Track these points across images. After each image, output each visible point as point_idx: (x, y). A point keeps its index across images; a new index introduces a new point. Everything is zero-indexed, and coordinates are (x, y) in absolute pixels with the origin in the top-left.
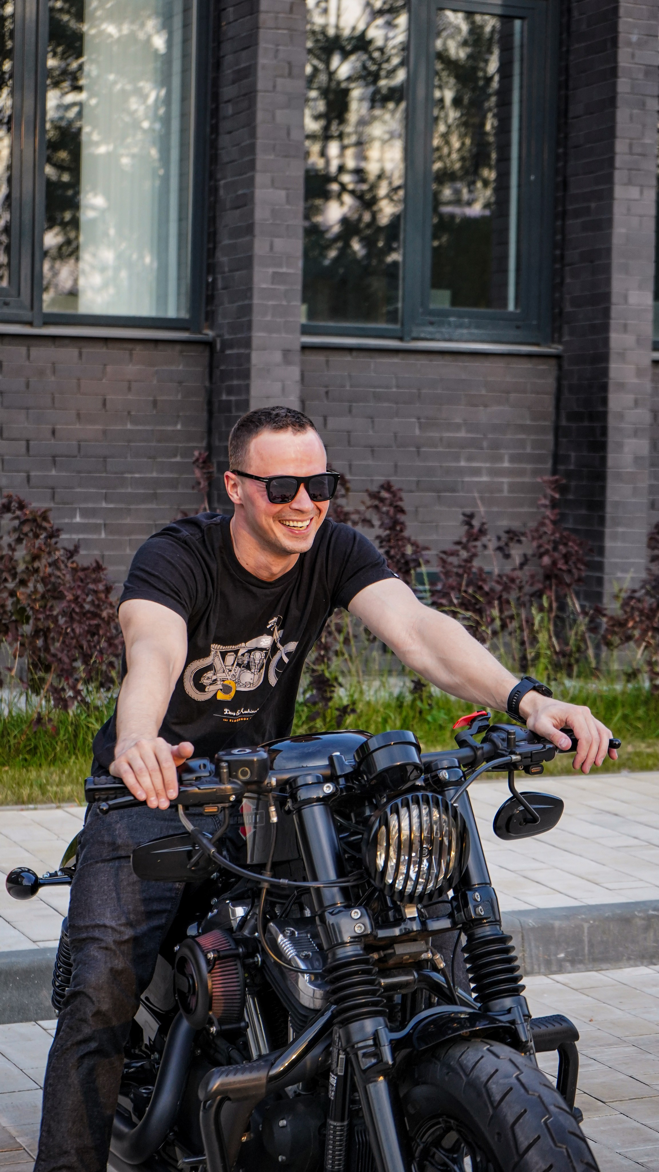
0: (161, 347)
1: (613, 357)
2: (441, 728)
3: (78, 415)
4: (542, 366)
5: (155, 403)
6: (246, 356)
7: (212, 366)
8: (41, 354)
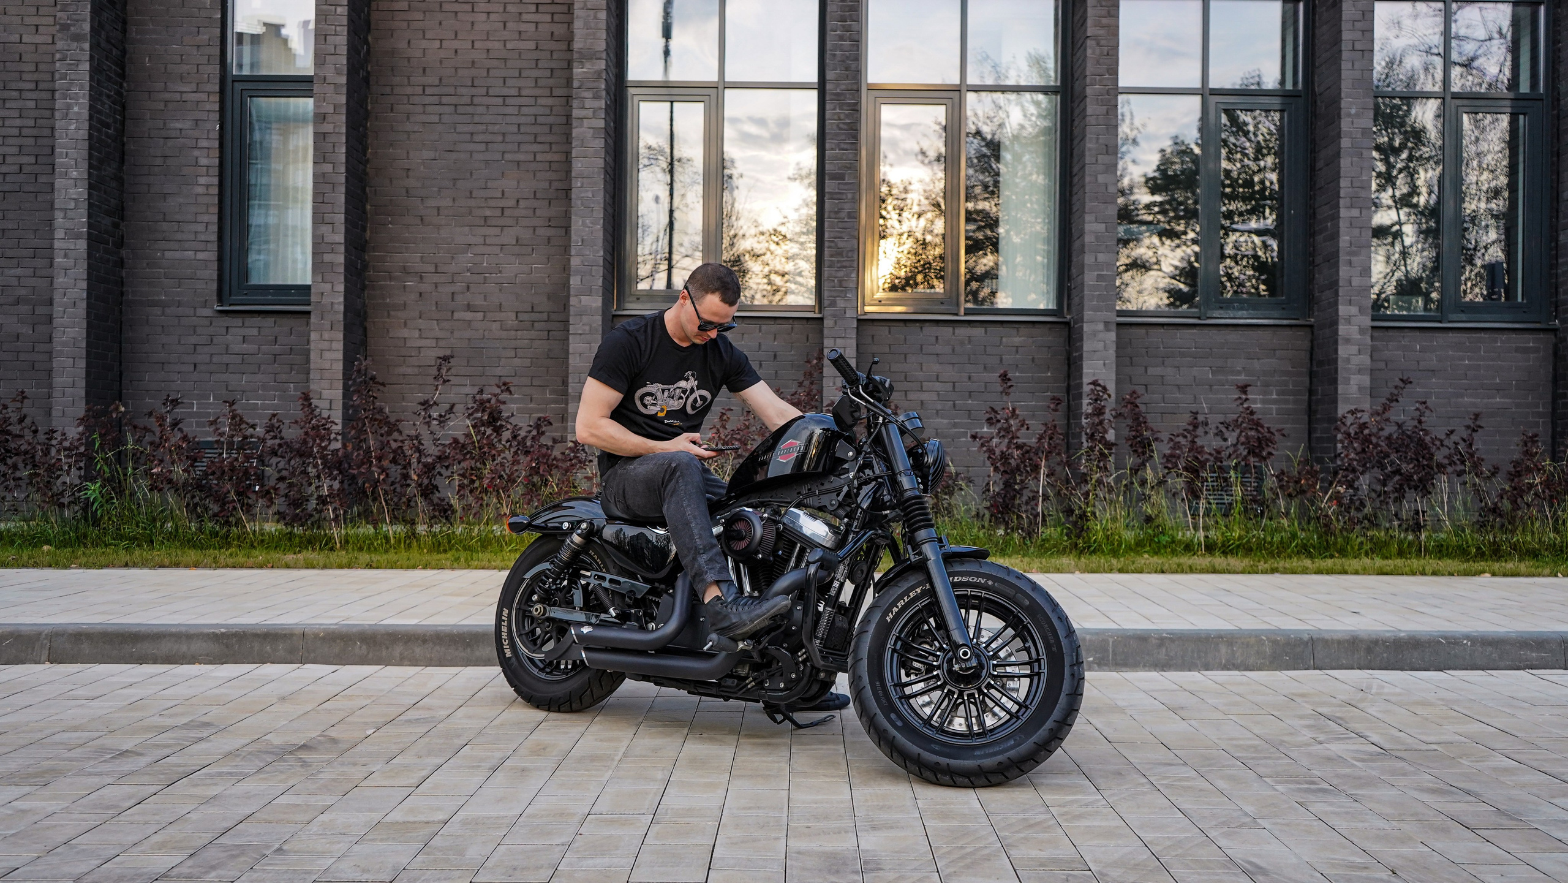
0: (1037, 326)
1: (1341, 321)
2: (1165, 547)
3: (985, 368)
4: (1300, 333)
5: (1033, 360)
6: (1082, 327)
7: (1069, 337)
8: (962, 331)
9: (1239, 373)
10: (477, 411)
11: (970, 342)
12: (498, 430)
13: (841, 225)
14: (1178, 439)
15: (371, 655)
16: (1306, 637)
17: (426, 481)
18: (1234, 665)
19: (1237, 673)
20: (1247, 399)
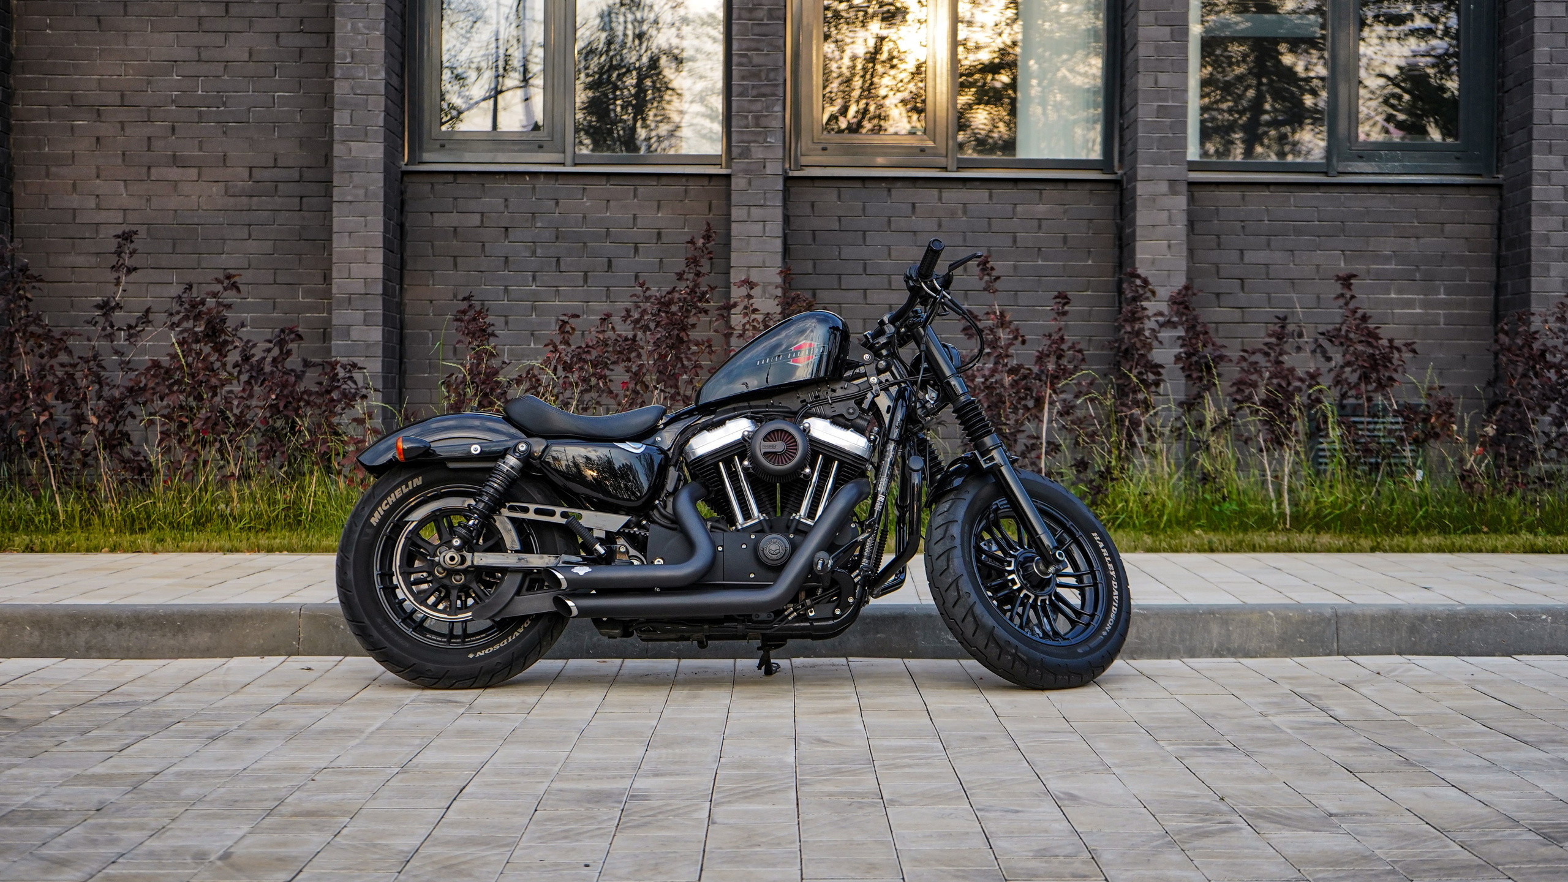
0: (1070, 186)
1: (1536, 178)
2: (1229, 519)
4: (1481, 197)
5: (1065, 240)
6: (1134, 188)
7: (1121, 204)
8: (952, 196)
9: (1387, 260)
10: (186, 318)
11: (965, 212)
12: (220, 349)
13: (757, 30)
14: (1253, 358)
15: (45, 645)
16: (1328, 612)
17: (111, 427)
18: (1229, 650)
19: (1232, 660)
20: (1353, 297)
